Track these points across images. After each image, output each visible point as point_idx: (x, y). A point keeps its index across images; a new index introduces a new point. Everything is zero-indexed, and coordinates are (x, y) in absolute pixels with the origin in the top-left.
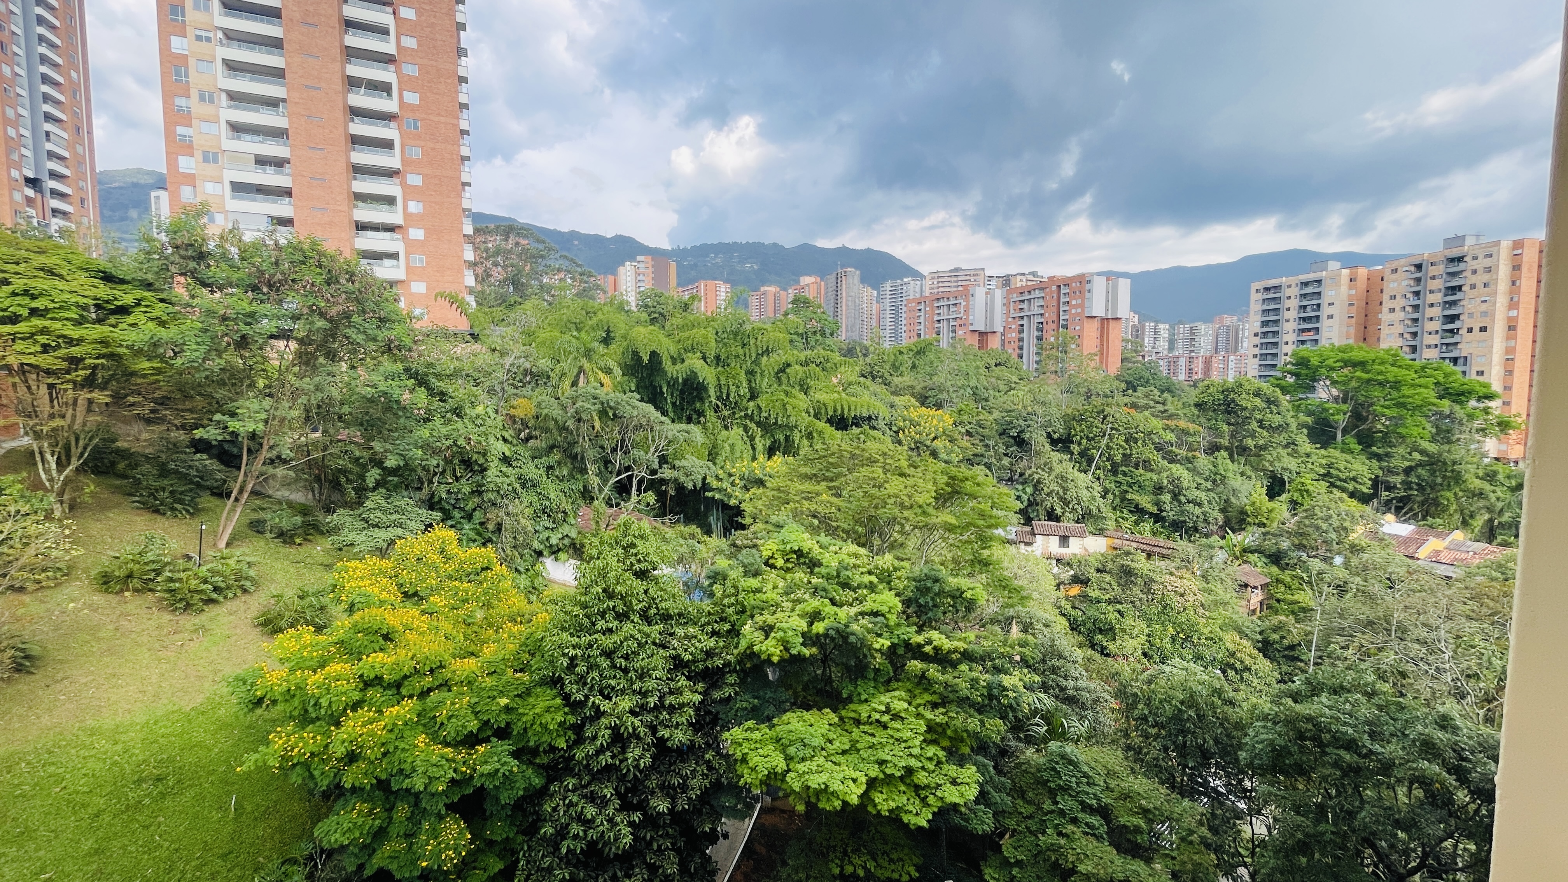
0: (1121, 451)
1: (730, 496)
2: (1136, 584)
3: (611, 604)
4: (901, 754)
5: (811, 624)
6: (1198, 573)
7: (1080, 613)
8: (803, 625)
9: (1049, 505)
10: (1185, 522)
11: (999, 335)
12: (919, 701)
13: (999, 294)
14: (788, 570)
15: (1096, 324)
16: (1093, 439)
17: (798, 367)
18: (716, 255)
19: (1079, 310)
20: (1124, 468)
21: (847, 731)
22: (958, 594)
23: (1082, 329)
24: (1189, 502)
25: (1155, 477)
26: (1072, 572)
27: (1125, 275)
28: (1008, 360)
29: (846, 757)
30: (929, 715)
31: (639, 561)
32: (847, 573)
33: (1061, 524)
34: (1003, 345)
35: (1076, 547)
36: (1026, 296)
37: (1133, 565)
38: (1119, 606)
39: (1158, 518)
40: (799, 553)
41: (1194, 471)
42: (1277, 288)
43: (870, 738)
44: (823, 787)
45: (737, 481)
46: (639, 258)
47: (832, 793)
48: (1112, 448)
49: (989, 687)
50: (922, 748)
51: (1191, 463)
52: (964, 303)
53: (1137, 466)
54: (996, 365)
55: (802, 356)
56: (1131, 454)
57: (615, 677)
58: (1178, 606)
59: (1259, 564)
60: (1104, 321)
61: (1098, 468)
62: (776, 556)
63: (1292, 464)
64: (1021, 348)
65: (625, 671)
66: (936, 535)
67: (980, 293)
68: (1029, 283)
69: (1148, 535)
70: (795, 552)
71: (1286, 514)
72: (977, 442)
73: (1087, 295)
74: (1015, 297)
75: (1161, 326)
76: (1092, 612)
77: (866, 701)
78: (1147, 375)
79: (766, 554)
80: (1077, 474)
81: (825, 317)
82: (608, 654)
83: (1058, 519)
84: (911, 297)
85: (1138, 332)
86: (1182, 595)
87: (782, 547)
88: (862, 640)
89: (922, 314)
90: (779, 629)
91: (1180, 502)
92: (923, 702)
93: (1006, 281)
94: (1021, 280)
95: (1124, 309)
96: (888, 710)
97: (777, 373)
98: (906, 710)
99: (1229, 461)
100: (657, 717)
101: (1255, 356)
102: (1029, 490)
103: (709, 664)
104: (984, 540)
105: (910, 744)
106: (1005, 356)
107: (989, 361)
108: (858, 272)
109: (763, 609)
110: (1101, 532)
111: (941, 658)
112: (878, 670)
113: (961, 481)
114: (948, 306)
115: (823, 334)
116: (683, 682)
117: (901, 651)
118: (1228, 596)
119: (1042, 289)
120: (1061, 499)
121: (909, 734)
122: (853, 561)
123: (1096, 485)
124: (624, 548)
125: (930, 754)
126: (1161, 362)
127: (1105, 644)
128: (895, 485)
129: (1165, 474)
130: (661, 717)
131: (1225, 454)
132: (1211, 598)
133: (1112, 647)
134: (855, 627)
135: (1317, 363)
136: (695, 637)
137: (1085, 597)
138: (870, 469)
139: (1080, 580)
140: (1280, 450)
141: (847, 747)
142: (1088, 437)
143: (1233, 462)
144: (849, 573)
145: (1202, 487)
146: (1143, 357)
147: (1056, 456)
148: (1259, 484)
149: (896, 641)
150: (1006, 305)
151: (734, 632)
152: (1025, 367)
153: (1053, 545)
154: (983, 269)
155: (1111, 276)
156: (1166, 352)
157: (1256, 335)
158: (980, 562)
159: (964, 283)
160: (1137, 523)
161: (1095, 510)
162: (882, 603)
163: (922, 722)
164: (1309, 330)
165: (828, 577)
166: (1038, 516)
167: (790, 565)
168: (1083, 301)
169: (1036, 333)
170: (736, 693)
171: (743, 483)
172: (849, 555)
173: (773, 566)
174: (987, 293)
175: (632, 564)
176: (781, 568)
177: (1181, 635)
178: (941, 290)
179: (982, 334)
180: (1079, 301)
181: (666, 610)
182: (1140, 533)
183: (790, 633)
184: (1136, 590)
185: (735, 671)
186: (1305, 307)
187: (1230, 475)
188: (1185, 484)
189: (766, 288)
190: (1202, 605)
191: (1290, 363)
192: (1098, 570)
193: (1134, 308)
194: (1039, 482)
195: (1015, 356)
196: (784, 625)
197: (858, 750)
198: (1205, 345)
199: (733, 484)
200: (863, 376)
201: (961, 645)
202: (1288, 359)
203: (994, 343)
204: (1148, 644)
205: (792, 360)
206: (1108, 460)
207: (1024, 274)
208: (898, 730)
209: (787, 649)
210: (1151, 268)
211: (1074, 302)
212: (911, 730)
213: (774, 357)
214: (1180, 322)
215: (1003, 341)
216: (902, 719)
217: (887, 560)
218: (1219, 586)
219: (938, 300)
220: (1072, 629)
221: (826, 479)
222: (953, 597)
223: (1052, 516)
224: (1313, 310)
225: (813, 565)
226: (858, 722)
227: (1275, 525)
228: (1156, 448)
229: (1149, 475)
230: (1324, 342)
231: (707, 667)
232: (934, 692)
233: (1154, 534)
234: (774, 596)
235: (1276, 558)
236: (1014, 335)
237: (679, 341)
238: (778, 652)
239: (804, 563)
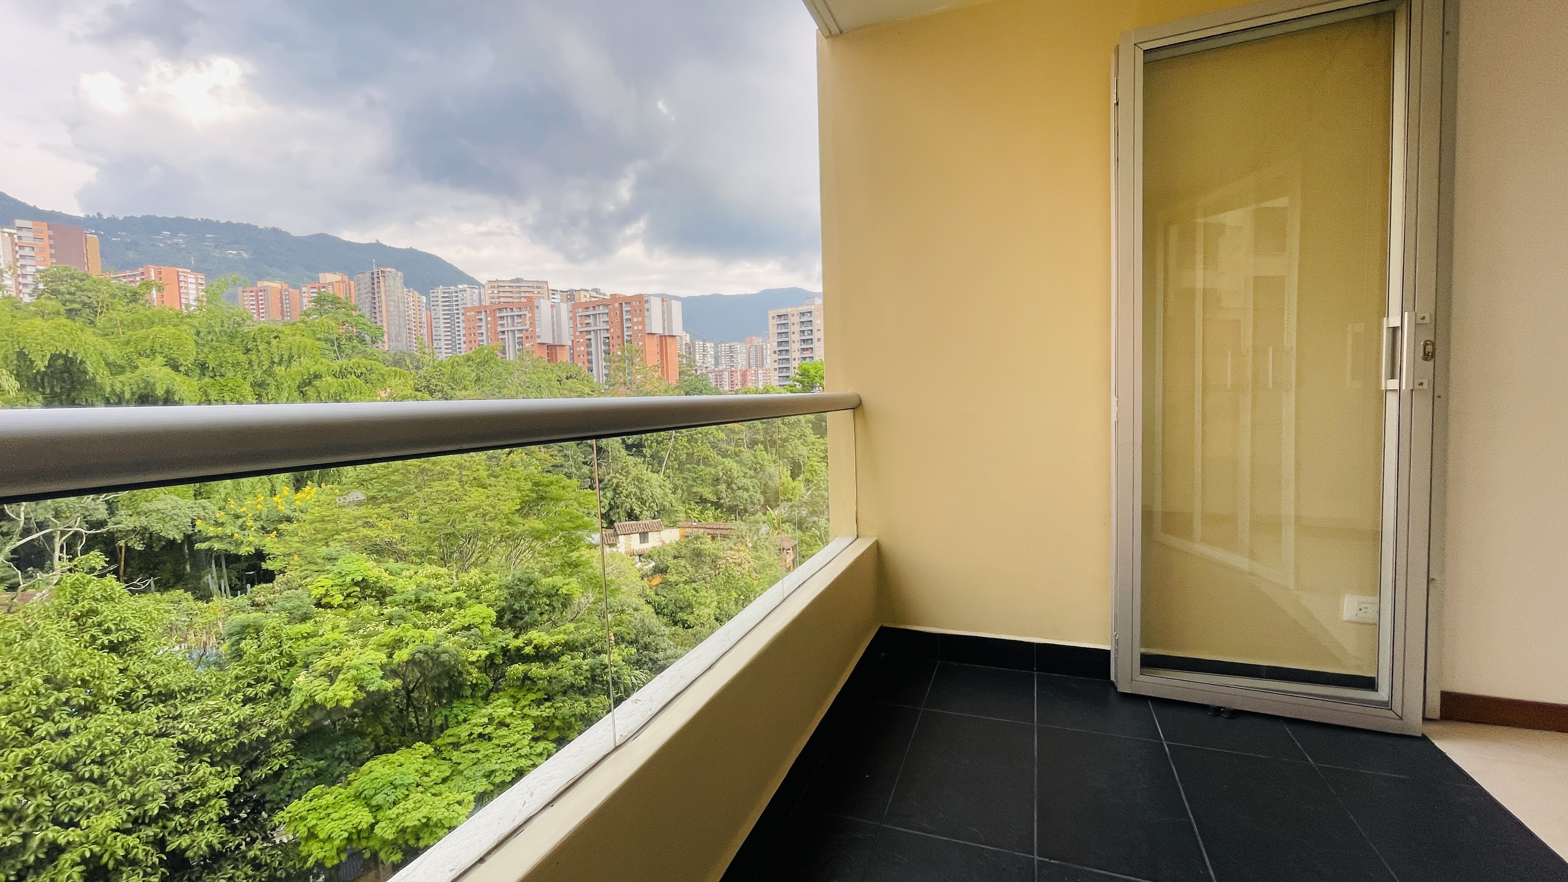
0: (685, 451)
1: (239, 544)
2: (705, 563)
3: (63, 696)
4: (510, 758)
5: (390, 656)
6: (750, 545)
7: (663, 598)
8: (382, 657)
9: (629, 506)
10: (737, 506)
11: (567, 348)
12: (523, 703)
13: (564, 308)
14: (349, 607)
15: (655, 341)
16: (662, 442)
17: (330, 379)
18: (174, 235)
19: (640, 327)
20: (688, 466)
21: (444, 759)
22: (553, 592)
23: (644, 345)
24: (739, 488)
25: (713, 471)
26: (653, 564)
27: (677, 298)
28: (579, 373)
29: (447, 785)
30: (535, 712)
31: (107, 632)
32: (428, 595)
33: (640, 522)
34: (572, 359)
35: (654, 541)
36: (591, 312)
37: (702, 547)
38: (694, 585)
39: (717, 505)
40: (363, 584)
41: (741, 463)
42: (785, 316)
43: (473, 755)
44: (424, 821)
45: (250, 523)
46: (19, 223)
47: (436, 825)
48: (677, 449)
49: (592, 669)
50: (531, 747)
51: (738, 456)
52: (529, 315)
53: (698, 464)
54: (567, 378)
55: (336, 366)
56: (693, 453)
57: (81, 794)
58: (737, 575)
59: (790, 531)
60: (663, 338)
61: (667, 467)
62: (332, 593)
63: (804, 450)
64: (590, 362)
65: (101, 781)
66: (524, 545)
67: (545, 305)
68: (593, 299)
69: (711, 520)
70: (357, 584)
71: (803, 490)
72: (556, 453)
73: (646, 313)
74: (580, 312)
75: (708, 345)
76: (673, 595)
77: (465, 720)
78: (700, 386)
79: (317, 592)
80: (650, 474)
81: (363, 320)
82: (66, 766)
83: (637, 518)
84: (469, 305)
85: (690, 348)
86: (740, 565)
87: (339, 581)
88: (456, 656)
89: (483, 323)
90: (349, 668)
91: (732, 489)
92: (528, 702)
93: (570, 295)
94: (585, 296)
95: (677, 329)
96: (491, 719)
97: (299, 387)
98: (511, 715)
99: (764, 452)
100: (164, 827)
101: (775, 369)
102: (610, 494)
103: (245, 738)
104: (572, 543)
105: (518, 746)
106: (576, 368)
107: (559, 373)
108: (400, 274)
109: (321, 653)
110: (674, 524)
111: (543, 655)
112: (476, 685)
113: (547, 486)
114: (513, 317)
115: (362, 341)
116: (204, 770)
117: (499, 660)
118: (772, 559)
119: (606, 306)
120: (638, 499)
121: (517, 736)
122: (434, 582)
123: (667, 483)
124: (76, 619)
125: (539, 750)
126: (710, 375)
127: (685, 618)
128: (475, 496)
129: (720, 468)
130: (172, 825)
131: (761, 446)
132: (761, 563)
133: (691, 619)
134: (446, 644)
135: (814, 374)
136: (219, 710)
137: (665, 583)
138: (445, 483)
139: (661, 570)
140: (796, 441)
141: (448, 774)
142: (657, 441)
143: (767, 453)
144: (431, 594)
145: (748, 475)
146: (696, 371)
147: (631, 460)
148: (785, 470)
149: (493, 651)
150: (573, 319)
151: (281, 690)
152: (595, 380)
153: (634, 543)
154: (546, 282)
155: (665, 299)
156: (713, 367)
157: (775, 352)
158: (570, 565)
159: (527, 295)
160: (702, 512)
161: (668, 505)
162: (474, 616)
163: (528, 721)
164: (807, 349)
165: (405, 604)
166: (619, 518)
167: (351, 601)
168: (643, 317)
169: (603, 348)
170: (291, 763)
171: (259, 524)
172: (426, 576)
173: (329, 606)
174: (552, 306)
175: (94, 638)
176: (340, 606)
177: (742, 597)
178: (502, 300)
179: (549, 346)
180: (640, 319)
181: (166, 685)
182: (705, 520)
183: (366, 669)
184: (706, 568)
185: (286, 736)
186: (803, 332)
187: (766, 463)
188: (735, 475)
189: (266, 283)
190: (755, 570)
191: (797, 373)
192: (675, 557)
193: (685, 328)
194: (617, 486)
195: (585, 369)
196: (355, 662)
197: (461, 772)
198: (741, 362)
199: (242, 528)
200: (417, 390)
201: (562, 638)
202: (796, 371)
203: (564, 356)
204: (718, 611)
205: (323, 369)
206: (675, 460)
207: (587, 291)
208: (504, 736)
209: (361, 688)
210: (696, 293)
211: (635, 320)
212: (518, 732)
213: (295, 367)
214: (722, 342)
215: (572, 355)
216: (508, 726)
217: (474, 575)
218: (764, 551)
219: (500, 310)
220: (657, 613)
221: (389, 501)
222: (549, 596)
223: (631, 516)
224: (809, 334)
225: (382, 595)
226: (456, 746)
227: (797, 499)
228: (712, 446)
229: (708, 469)
230: (816, 359)
231: (242, 744)
232: (539, 690)
233: (716, 519)
234: (336, 635)
235: (800, 525)
236: (582, 348)
237: (128, 343)
238: (351, 694)
239: (370, 596)
